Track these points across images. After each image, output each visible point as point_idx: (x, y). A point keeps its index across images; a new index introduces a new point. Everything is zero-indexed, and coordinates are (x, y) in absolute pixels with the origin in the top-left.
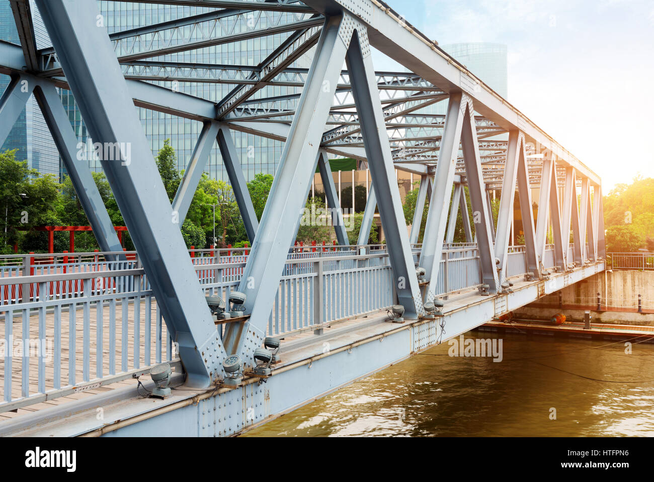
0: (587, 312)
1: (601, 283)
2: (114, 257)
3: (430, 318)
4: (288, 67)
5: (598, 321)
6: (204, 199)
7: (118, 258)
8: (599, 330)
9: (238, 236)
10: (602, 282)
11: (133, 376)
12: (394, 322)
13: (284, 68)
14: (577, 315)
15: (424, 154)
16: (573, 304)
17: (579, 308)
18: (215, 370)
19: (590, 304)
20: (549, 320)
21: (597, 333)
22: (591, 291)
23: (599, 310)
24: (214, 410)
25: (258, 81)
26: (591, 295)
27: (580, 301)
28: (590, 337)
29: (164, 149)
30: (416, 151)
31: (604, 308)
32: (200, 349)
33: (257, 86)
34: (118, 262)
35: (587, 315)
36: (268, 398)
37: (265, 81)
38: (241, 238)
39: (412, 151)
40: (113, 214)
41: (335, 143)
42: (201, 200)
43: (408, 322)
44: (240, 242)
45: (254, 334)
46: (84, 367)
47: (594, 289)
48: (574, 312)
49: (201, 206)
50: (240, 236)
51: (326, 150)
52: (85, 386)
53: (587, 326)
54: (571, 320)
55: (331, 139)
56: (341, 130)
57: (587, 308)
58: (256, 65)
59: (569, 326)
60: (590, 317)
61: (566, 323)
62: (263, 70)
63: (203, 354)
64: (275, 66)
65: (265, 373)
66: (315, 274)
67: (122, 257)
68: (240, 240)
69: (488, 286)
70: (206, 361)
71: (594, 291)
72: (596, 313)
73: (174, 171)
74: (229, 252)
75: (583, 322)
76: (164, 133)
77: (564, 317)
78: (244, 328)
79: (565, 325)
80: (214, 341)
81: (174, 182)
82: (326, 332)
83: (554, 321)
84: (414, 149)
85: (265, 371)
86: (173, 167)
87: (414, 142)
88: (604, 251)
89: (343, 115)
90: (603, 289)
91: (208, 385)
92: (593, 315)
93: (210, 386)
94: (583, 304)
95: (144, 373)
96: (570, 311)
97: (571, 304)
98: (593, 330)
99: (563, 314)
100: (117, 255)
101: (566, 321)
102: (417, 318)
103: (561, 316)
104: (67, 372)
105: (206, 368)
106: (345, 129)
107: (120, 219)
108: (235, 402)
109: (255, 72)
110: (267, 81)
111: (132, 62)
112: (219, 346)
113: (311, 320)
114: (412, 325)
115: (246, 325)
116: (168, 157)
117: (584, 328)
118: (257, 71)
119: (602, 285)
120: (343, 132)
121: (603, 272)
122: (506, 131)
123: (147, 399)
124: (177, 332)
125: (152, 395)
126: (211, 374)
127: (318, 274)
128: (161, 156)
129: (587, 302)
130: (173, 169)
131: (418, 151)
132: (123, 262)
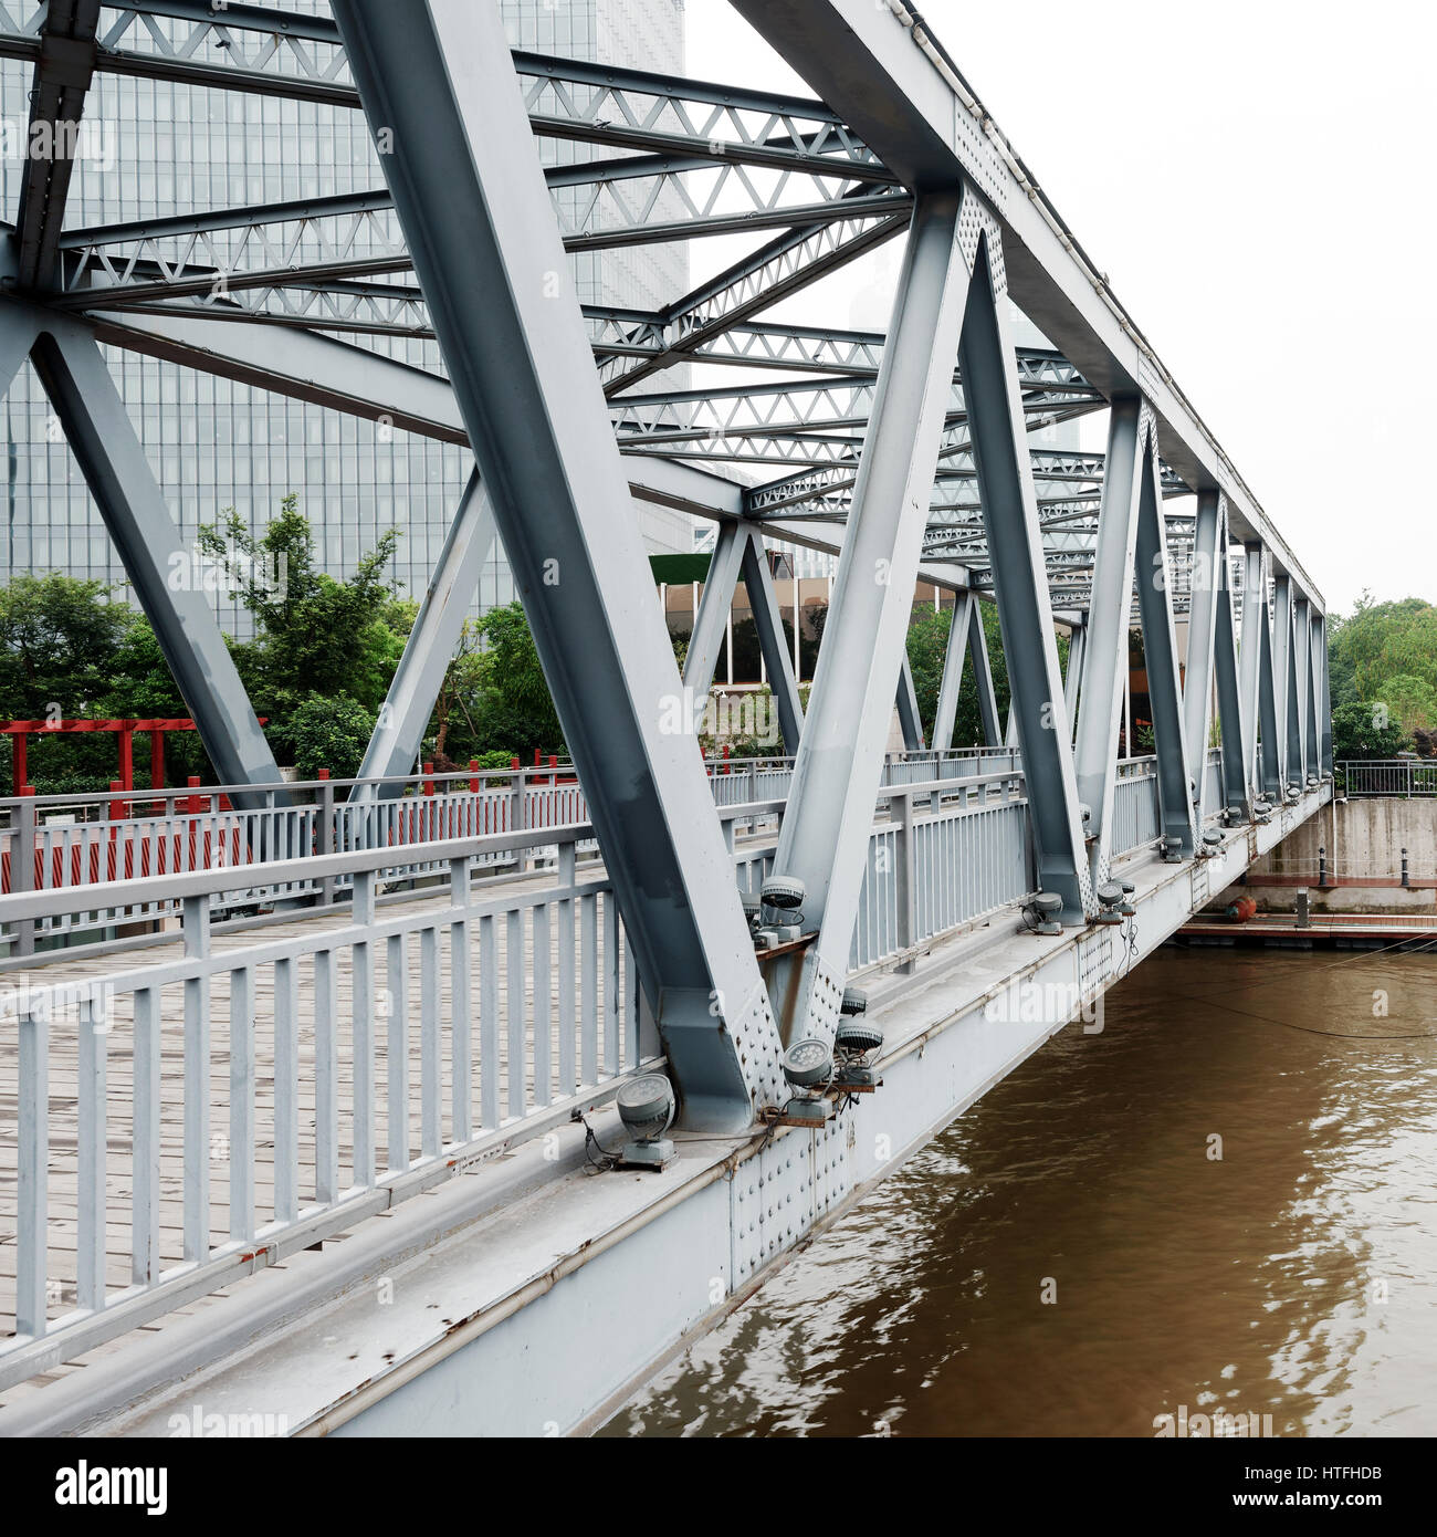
0: (1302, 891)
1: (1323, 828)
2: (260, 799)
3: (1114, 919)
4: (750, 320)
5: (1322, 908)
6: (390, 648)
7: (271, 801)
8: (1326, 929)
9: (476, 739)
10: (1326, 825)
11: (573, 1116)
12: (1037, 934)
13: (739, 319)
14: (1279, 897)
15: (975, 543)
16: (1268, 874)
17: (1278, 882)
18: (761, 1081)
19: (1303, 873)
20: (1223, 911)
21: (1324, 936)
22: (1304, 844)
23: (1323, 885)
24: (761, 1186)
25: (661, 350)
26: (1304, 854)
27: (1282, 866)
28: (1310, 946)
29: (282, 520)
30: (964, 534)
31: (1332, 880)
32: (732, 1030)
33: (657, 360)
34: (272, 810)
35: (1302, 898)
36: (852, 1142)
37: (682, 351)
38: (485, 743)
39: (954, 534)
40: (134, 687)
41: (783, 512)
42: (382, 651)
43: (1070, 933)
44: (484, 754)
45: (828, 981)
46: (355, 1101)
47: (1310, 839)
48: (1271, 891)
49: (380, 666)
50: (482, 737)
51: (760, 527)
52: (474, 1155)
53: (1303, 921)
54: (1267, 908)
55: (778, 500)
56: (808, 480)
57: (1296, 882)
58: (656, 309)
59: (1265, 922)
60: (1309, 901)
61: (1258, 916)
62: (676, 324)
63: (738, 1043)
64: (715, 314)
65: (869, 1081)
66: (898, 826)
67: (284, 798)
68: (483, 748)
69: (1179, 841)
70: (744, 1061)
71: (1310, 845)
72: (1317, 892)
73: (310, 577)
74: (547, 776)
75: (1293, 912)
76: (248, 482)
77: (1254, 903)
78: (806, 967)
79: (1255, 922)
80: (759, 1007)
81: (310, 605)
82: (921, 963)
83: (1234, 914)
84: (959, 530)
85: (869, 1074)
86: (306, 567)
87: (967, 512)
88: (1330, 757)
89: (825, 444)
90: (1329, 841)
91: (749, 1121)
92: (1312, 897)
93: (752, 1125)
94: (1287, 874)
95: (597, 1103)
96: (1264, 888)
97: (1262, 874)
98: (1315, 928)
99: (1249, 898)
100: (269, 792)
101: (1257, 912)
102: (1083, 921)
103: (1248, 902)
104: (312, 1116)
105: (745, 1077)
106: (819, 478)
107: (153, 702)
108: (796, 1161)
109: (653, 328)
110: (686, 351)
111: (321, 284)
112: (767, 1018)
113: (892, 940)
114: (1077, 939)
115: (811, 961)
116: (294, 540)
117: (1296, 927)
118: (656, 325)
119: (1326, 829)
120: (814, 486)
121: (1330, 803)
122: (1190, 492)
123: (611, 1175)
124: (661, 989)
125: (622, 1161)
126: (753, 1094)
127: (904, 826)
128: (273, 537)
129: (1296, 868)
130: (304, 572)
131: (969, 536)
132: (286, 810)
